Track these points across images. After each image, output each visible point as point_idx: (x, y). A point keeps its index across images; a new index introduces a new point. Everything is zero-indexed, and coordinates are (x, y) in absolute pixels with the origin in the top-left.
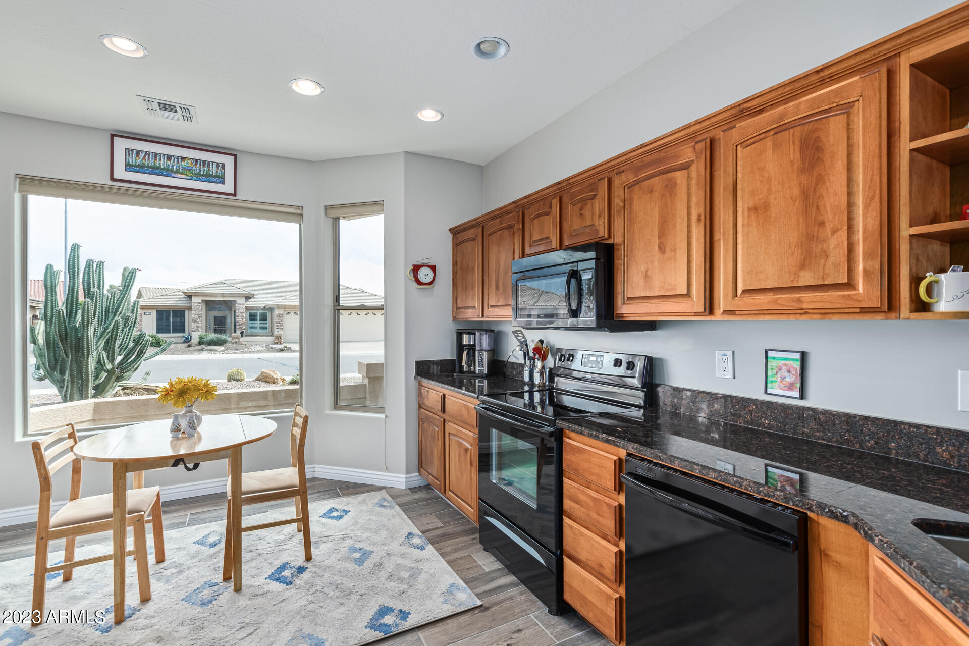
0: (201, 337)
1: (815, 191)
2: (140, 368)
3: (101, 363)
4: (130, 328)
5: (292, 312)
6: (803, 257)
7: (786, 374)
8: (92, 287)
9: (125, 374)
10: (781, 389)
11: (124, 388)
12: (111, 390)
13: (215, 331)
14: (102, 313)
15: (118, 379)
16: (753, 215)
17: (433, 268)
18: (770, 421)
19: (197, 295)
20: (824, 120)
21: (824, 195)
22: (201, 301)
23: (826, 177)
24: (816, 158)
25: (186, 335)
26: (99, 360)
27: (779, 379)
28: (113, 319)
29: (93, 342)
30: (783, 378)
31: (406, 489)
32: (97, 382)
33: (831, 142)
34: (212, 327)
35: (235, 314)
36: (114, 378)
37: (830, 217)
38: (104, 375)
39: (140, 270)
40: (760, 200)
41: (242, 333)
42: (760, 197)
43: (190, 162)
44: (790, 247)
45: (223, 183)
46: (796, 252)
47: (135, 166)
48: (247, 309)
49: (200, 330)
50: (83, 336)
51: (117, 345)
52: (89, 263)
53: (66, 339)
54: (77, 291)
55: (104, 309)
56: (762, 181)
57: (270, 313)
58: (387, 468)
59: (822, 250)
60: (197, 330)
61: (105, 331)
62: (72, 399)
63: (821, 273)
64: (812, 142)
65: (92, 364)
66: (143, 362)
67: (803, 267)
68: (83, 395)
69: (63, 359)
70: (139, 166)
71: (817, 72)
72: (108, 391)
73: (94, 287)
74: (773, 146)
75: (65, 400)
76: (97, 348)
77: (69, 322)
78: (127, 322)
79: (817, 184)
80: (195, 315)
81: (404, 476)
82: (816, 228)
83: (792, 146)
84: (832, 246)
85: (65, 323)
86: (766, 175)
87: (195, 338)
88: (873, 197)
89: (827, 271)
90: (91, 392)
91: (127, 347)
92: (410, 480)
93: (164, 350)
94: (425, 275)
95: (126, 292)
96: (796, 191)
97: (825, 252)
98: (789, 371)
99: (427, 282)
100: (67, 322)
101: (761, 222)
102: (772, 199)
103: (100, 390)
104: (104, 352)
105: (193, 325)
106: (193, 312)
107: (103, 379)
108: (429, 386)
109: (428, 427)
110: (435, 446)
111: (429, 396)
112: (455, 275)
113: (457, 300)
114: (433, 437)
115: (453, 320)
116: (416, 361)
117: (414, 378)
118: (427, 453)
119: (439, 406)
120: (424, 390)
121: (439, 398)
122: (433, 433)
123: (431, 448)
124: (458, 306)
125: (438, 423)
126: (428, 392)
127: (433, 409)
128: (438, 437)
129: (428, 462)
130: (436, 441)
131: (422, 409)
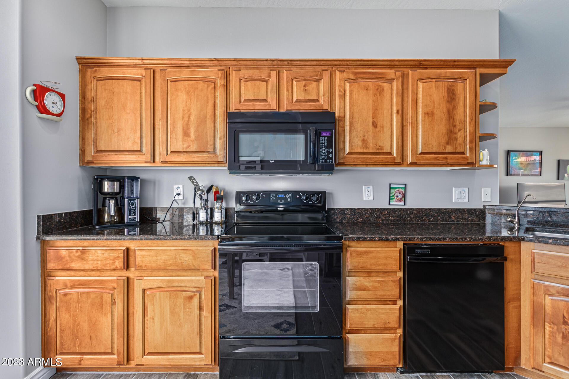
1: (452, 112)
6: (448, 139)
7: (399, 194)
10: (397, 202)
16: (426, 116)
17: (62, 96)
18: (394, 218)
20: (456, 83)
21: (456, 114)
23: (457, 107)
24: (453, 98)
27: (395, 197)
30: (397, 197)
33: (459, 92)
37: (458, 124)
40: (430, 110)
42: (430, 109)
44: (443, 134)
46: (445, 137)
56: (431, 101)
59: (455, 137)
63: (454, 147)
64: (451, 90)
67: (448, 143)
71: (454, 61)
74: (436, 87)
79: (453, 109)
82: (453, 127)
83: (444, 90)
84: (458, 136)
86: (433, 99)
88: (472, 119)
89: (457, 146)
94: (51, 102)
96: (445, 110)
97: (456, 138)
98: (400, 193)
99: (55, 112)
101: (430, 120)
102: (435, 111)
108: (82, 244)
109: (81, 297)
110: (105, 315)
111: (85, 256)
112: (92, 113)
113: (95, 142)
114: (99, 305)
115: (82, 165)
116: (38, 216)
117: (35, 239)
118: (79, 329)
119: (119, 263)
120: (67, 252)
121: (118, 254)
122: (100, 300)
123: (91, 321)
124: (99, 149)
125: (113, 284)
126: (81, 252)
127: (97, 270)
128: (114, 301)
129: (81, 341)
130: (108, 308)
131: (57, 278)
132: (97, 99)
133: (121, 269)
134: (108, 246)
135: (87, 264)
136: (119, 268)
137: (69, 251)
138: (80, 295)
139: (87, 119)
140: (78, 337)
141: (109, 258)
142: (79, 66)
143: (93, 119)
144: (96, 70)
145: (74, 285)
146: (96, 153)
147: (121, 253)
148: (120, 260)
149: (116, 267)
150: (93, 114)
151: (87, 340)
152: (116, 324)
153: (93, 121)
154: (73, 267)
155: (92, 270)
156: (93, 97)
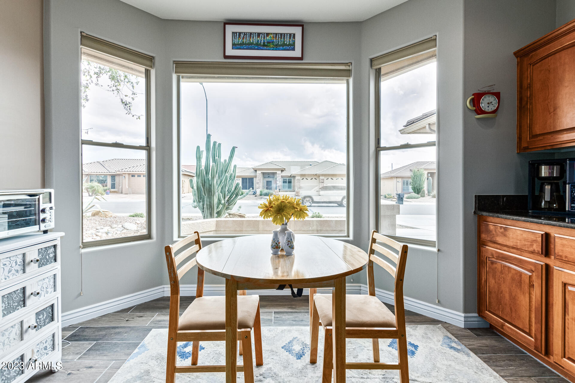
0: (261, 192)
2: (236, 203)
3: (219, 200)
4: (232, 181)
5: (305, 178)
8: (216, 156)
9: (230, 206)
11: (230, 214)
12: (224, 215)
13: (267, 188)
14: (220, 172)
15: (227, 208)
17: (497, 95)
19: (260, 169)
22: (260, 173)
25: (254, 190)
26: (219, 199)
28: (225, 175)
29: (216, 187)
31: (465, 328)
32: (218, 210)
34: (266, 186)
35: (276, 180)
36: (225, 208)
38: (221, 206)
39: (237, 147)
41: (280, 189)
43: (272, 36)
45: (294, 49)
47: (238, 44)
48: (282, 177)
49: (260, 188)
50: (212, 184)
51: (226, 190)
52: (215, 143)
53: (205, 184)
54: (210, 160)
55: (221, 170)
57: (293, 179)
58: (439, 302)
60: (259, 188)
61: (221, 182)
62: (207, 218)
65: (216, 200)
66: (238, 201)
68: (211, 215)
69: (204, 196)
70: (241, 44)
72: (222, 215)
73: (216, 157)
75: (204, 218)
76: (218, 191)
77: (206, 177)
78: (231, 177)
80: (258, 180)
81: (463, 315)
85: (204, 178)
87: (258, 193)
90: (216, 215)
91: (231, 191)
92: (469, 319)
93: (244, 196)
94: (487, 103)
95: (231, 160)
99: (490, 110)
100: (205, 177)
103: (219, 214)
104: (221, 194)
105: (257, 186)
106: (257, 179)
107: (220, 209)
108: (505, 222)
109: (504, 269)
110: (523, 294)
111: (507, 233)
112: (527, 100)
113: (531, 127)
114: (518, 282)
115: (519, 152)
116: (475, 195)
117: (473, 213)
118: (502, 297)
119: (537, 247)
120: (494, 227)
121: (536, 237)
122: (519, 277)
123: (511, 293)
124: (534, 134)
125: (531, 266)
126: (504, 229)
127: (517, 249)
128: (532, 283)
129: (503, 308)
130: (526, 287)
131: (487, 247)
132: (532, 84)
133: (538, 253)
134: (528, 228)
135: (509, 241)
136: (537, 251)
137: (495, 227)
138: (503, 267)
139: (524, 107)
140: (501, 303)
141: (528, 240)
142: (518, 59)
143: (529, 105)
144: (532, 55)
145: (499, 257)
146: (531, 139)
147: (539, 237)
148: (537, 244)
149: (534, 250)
150: (529, 100)
151: (508, 309)
152: (534, 308)
153: (529, 107)
154: (498, 241)
155: (513, 248)
156: (529, 84)
